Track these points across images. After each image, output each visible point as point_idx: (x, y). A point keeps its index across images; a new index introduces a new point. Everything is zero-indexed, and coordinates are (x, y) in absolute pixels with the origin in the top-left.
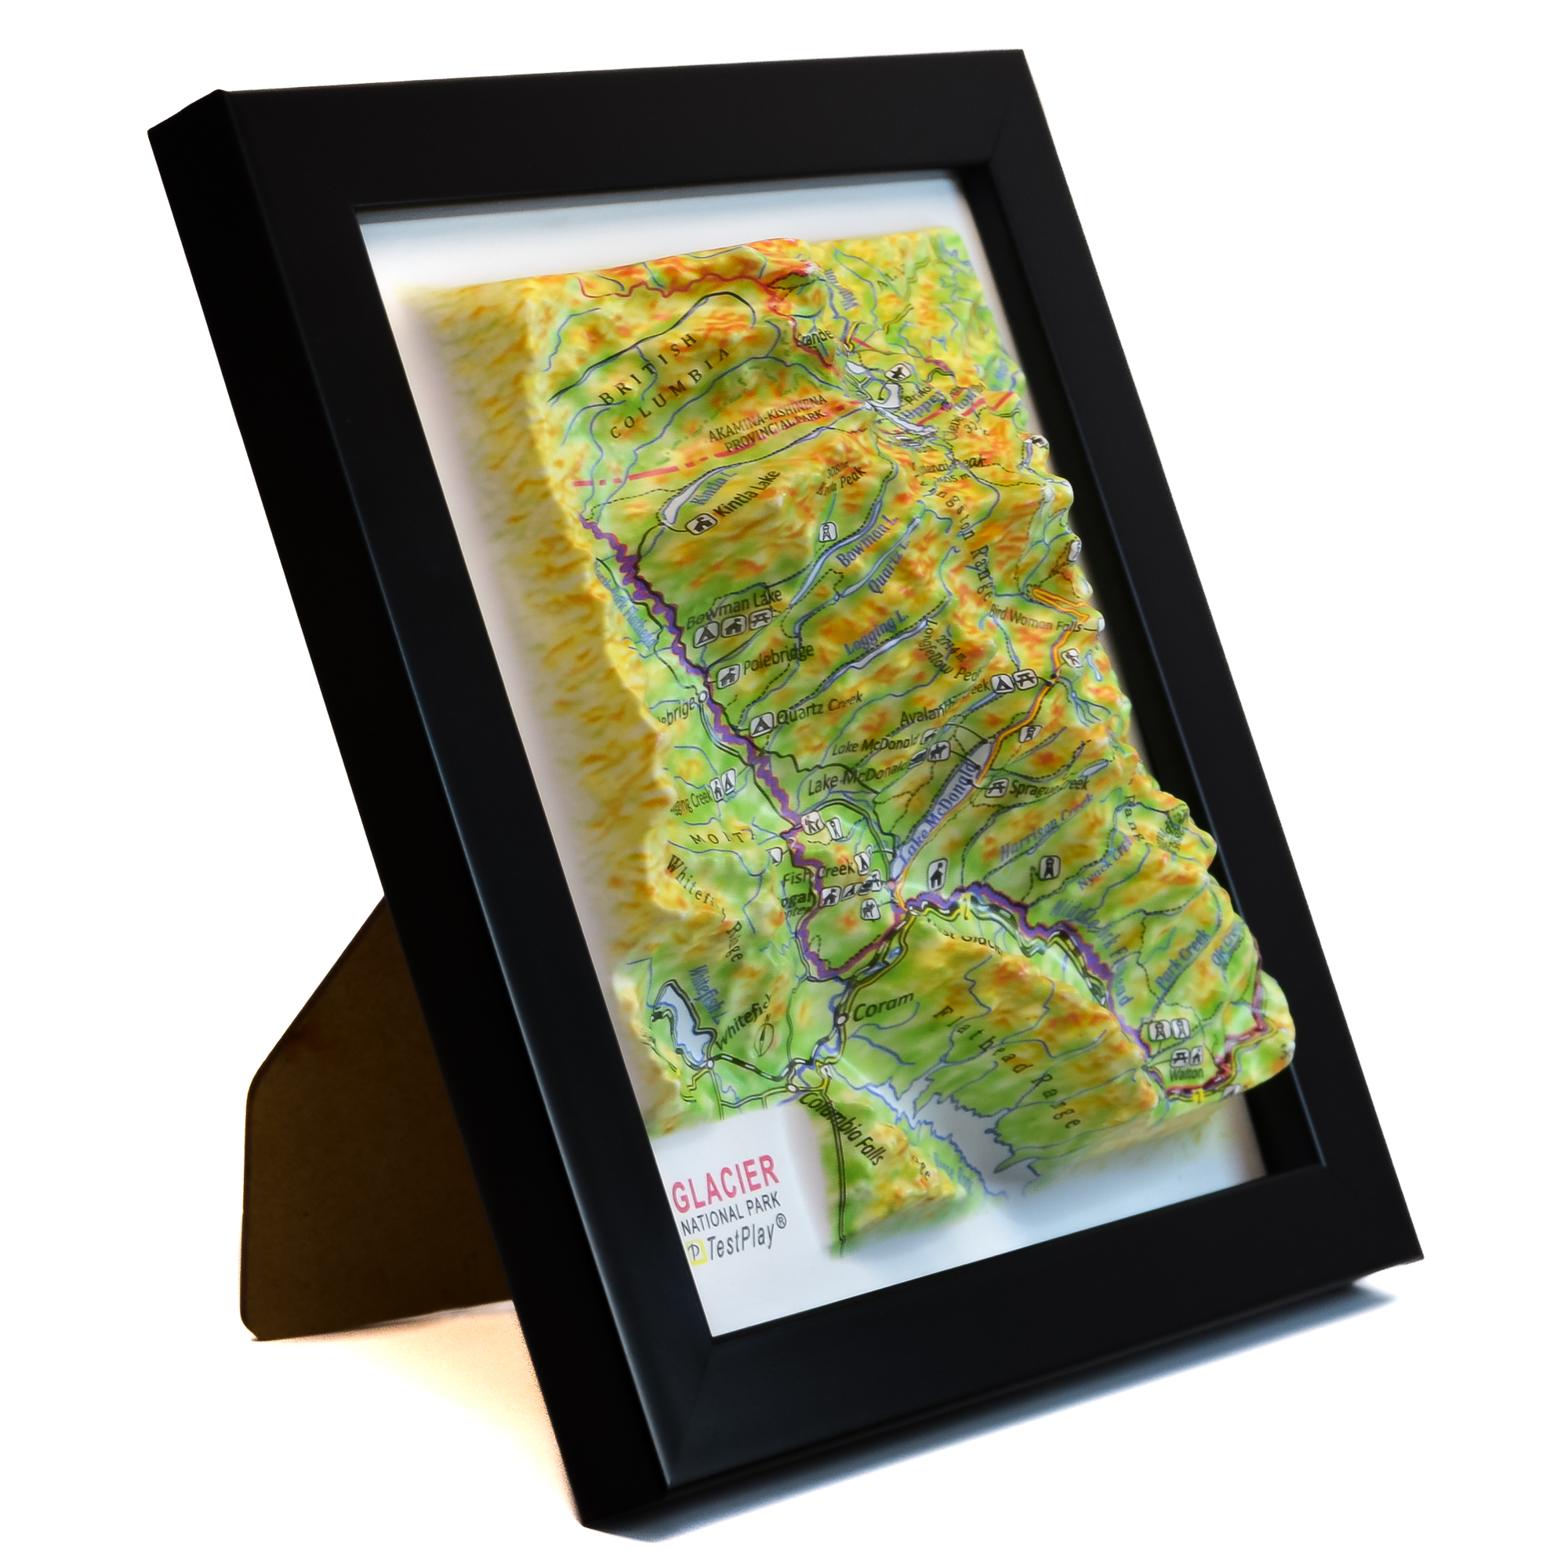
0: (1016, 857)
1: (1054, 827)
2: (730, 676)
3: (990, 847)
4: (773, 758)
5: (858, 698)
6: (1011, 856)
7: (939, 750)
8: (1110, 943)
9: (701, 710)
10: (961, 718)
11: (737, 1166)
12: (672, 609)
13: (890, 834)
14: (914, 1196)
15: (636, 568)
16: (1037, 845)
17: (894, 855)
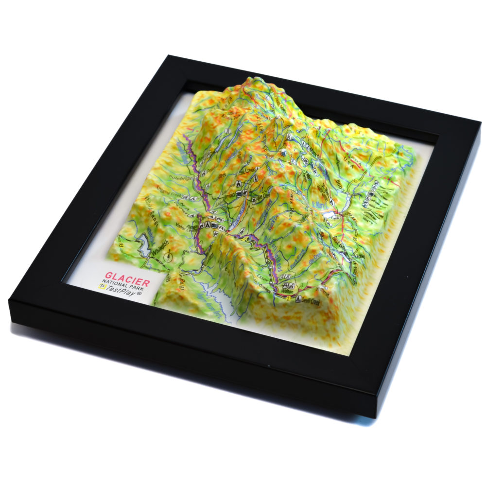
0: (261, 226)
1: (266, 214)
2: (204, 174)
3: (254, 223)
4: (208, 195)
5: (225, 174)
6: (259, 225)
7: (245, 193)
8: (275, 250)
9: (194, 181)
10: (249, 181)
11: (135, 279)
12: (195, 156)
13: (232, 218)
14: (173, 292)
15: (191, 146)
16: (264, 221)
17: (232, 224)
